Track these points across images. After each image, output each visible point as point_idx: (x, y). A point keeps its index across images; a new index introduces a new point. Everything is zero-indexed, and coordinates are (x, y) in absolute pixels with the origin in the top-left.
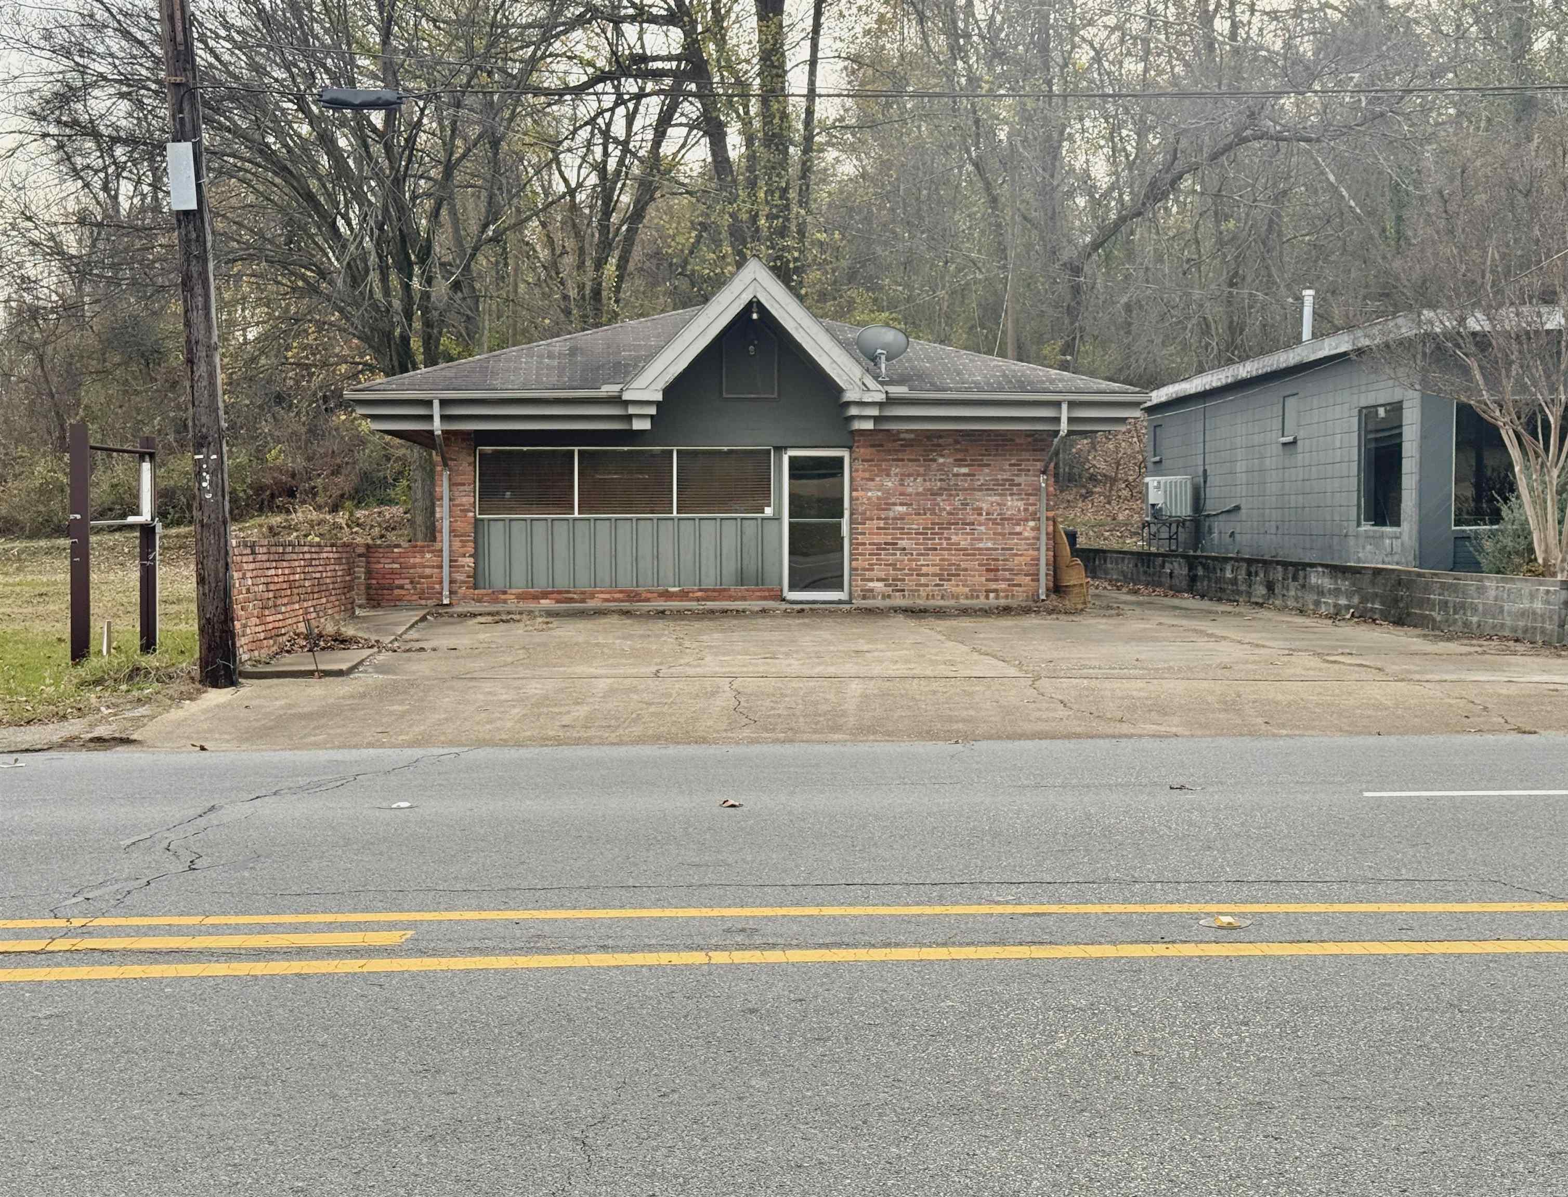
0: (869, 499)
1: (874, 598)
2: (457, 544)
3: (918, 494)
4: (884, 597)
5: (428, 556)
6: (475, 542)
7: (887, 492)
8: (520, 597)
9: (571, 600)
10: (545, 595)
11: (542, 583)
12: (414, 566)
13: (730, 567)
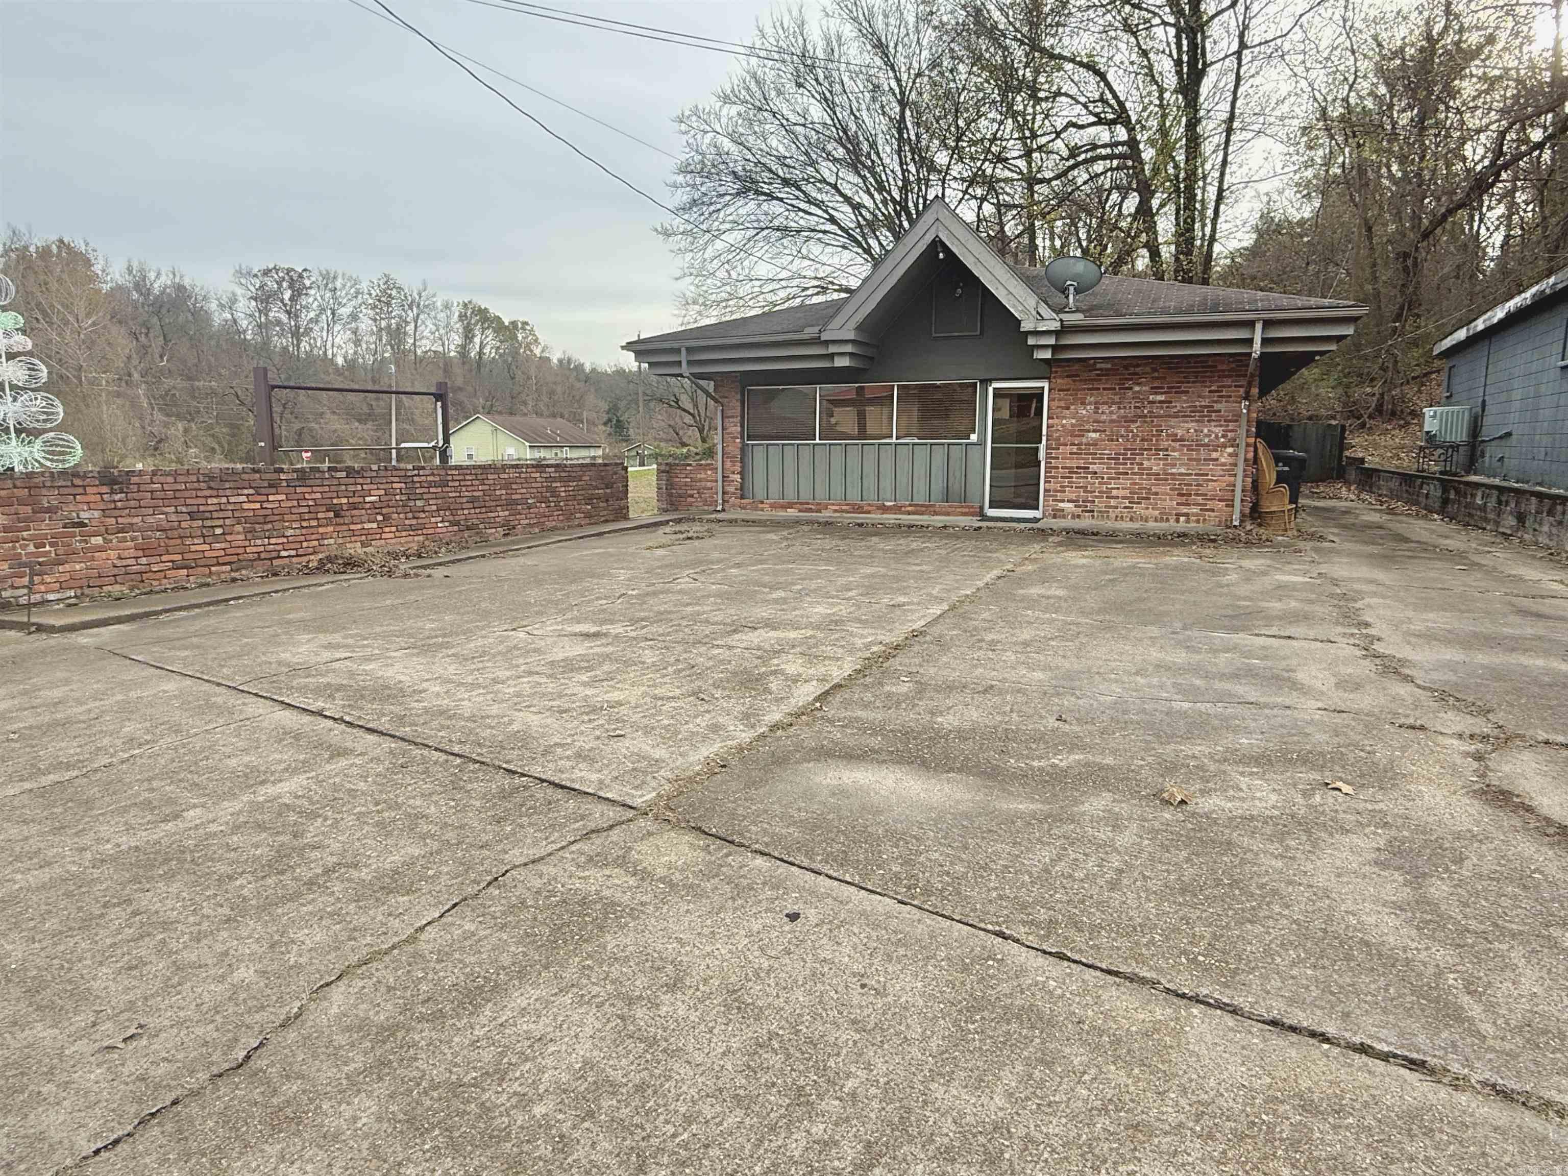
0: (1063, 426)
1: (1064, 517)
2: (728, 464)
3: (1112, 421)
4: (1073, 517)
5: (709, 472)
6: (742, 461)
7: (1081, 419)
8: (773, 506)
9: (810, 510)
10: (790, 505)
11: (791, 496)
12: (700, 480)
13: (938, 486)
